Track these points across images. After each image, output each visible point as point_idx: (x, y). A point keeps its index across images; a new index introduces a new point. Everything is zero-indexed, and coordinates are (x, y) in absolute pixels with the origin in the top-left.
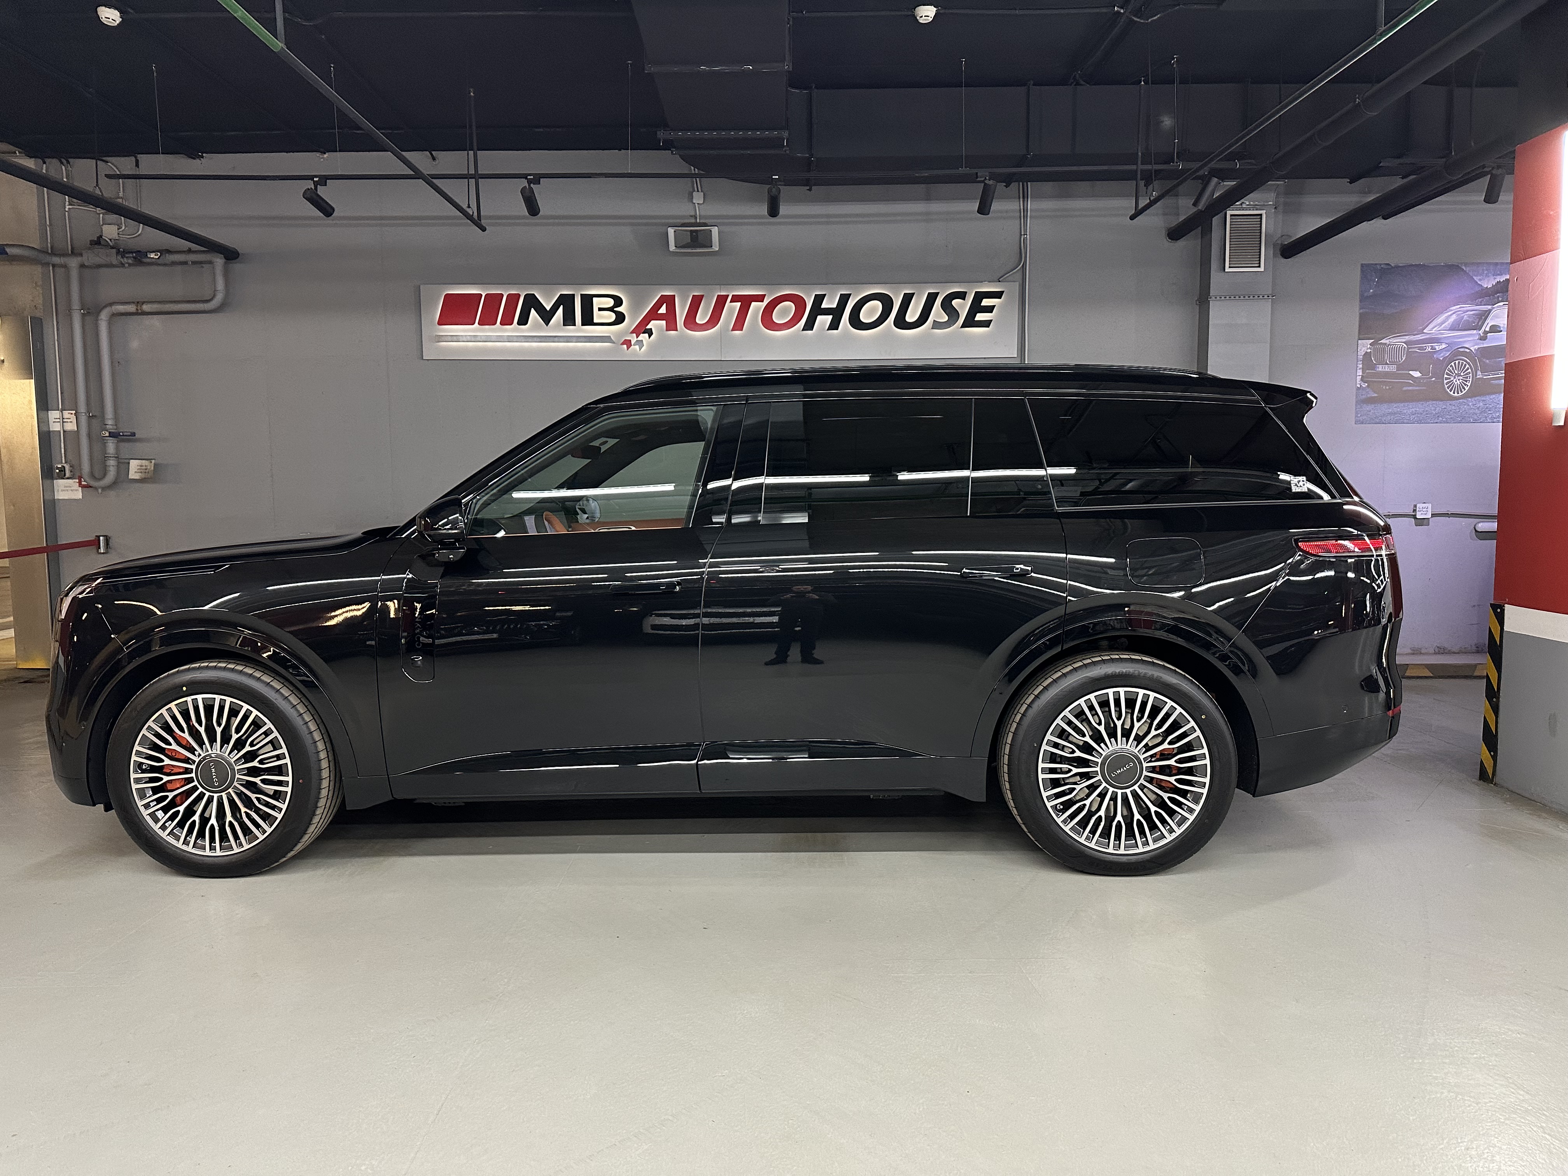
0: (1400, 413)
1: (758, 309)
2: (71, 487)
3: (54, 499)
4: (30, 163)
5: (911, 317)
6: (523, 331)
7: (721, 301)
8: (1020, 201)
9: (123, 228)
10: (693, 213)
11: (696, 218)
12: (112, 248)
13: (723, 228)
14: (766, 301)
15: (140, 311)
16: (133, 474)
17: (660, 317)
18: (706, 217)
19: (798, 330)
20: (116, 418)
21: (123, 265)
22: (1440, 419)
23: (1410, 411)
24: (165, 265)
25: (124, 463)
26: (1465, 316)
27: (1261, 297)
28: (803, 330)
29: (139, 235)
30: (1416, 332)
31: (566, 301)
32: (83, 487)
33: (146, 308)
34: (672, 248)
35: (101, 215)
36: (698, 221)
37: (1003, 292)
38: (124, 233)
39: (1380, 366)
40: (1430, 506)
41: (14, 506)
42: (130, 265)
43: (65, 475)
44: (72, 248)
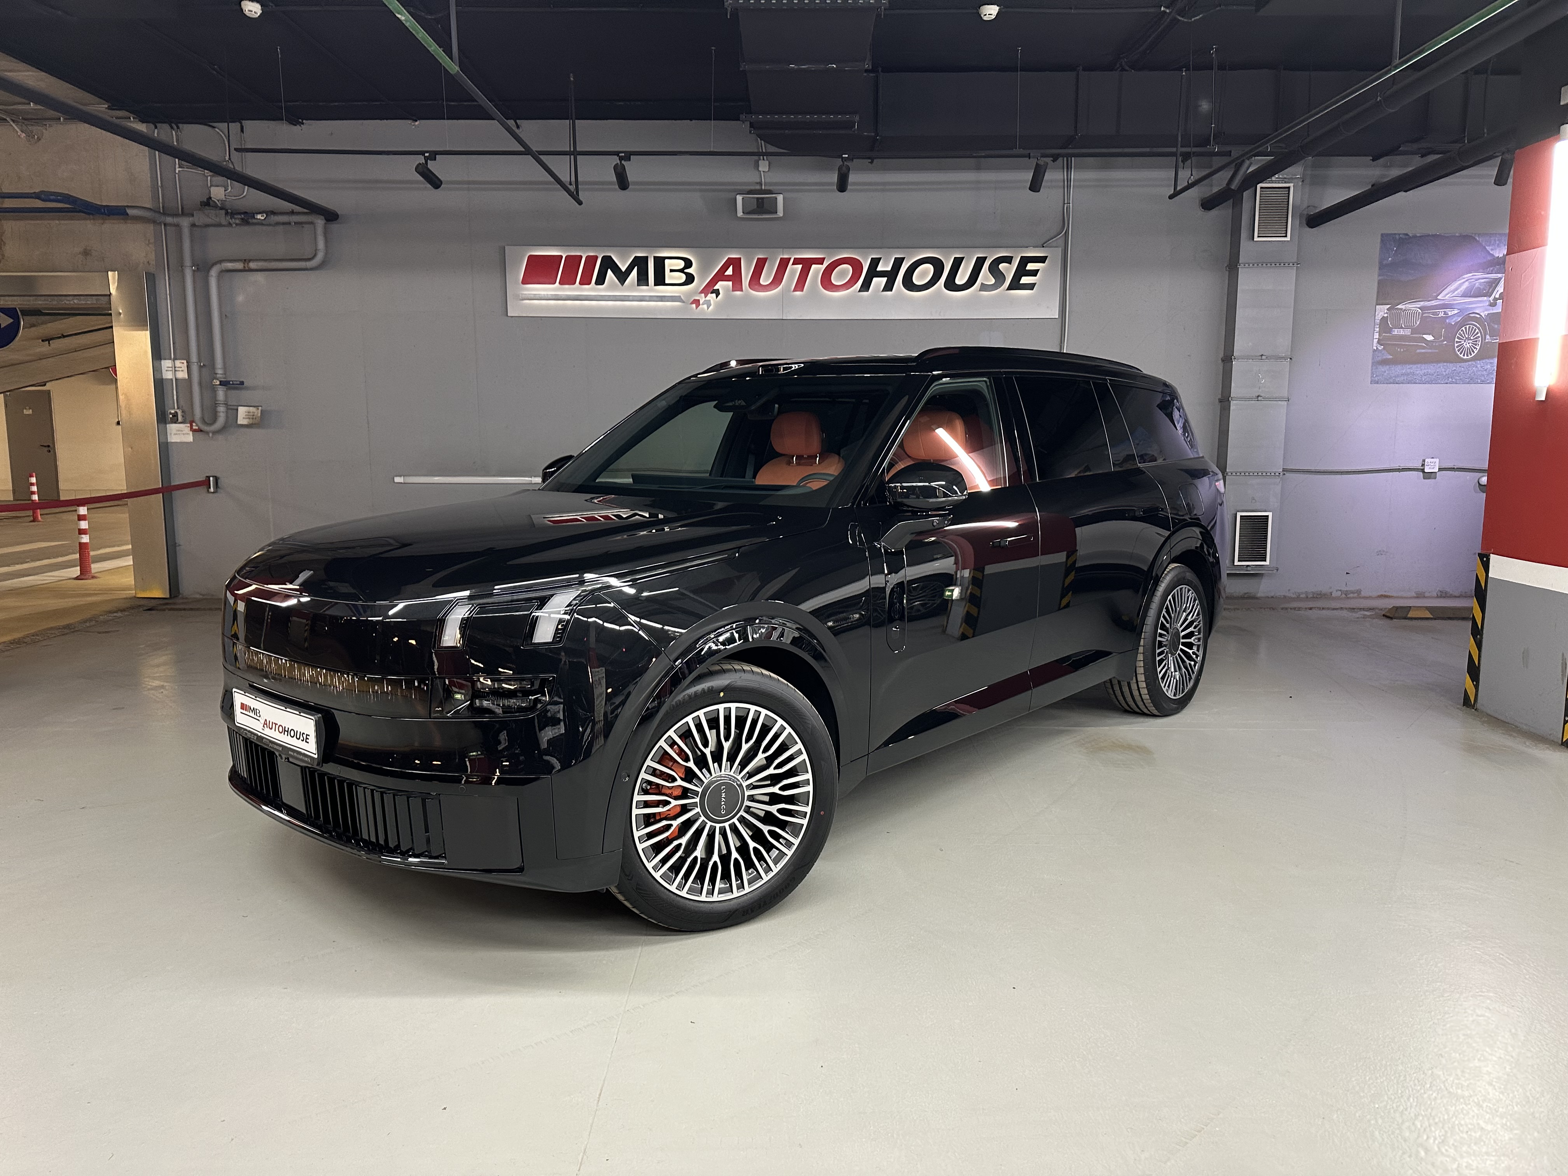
0: (1413, 374)
1: (817, 271)
2: (182, 431)
3: (167, 443)
4: (142, 127)
5: (961, 279)
6: (600, 290)
7: (784, 263)
8: (1064, 172)
9: (230, 190)
10: (758, 181)
11: (761, 185)
12: (221, 209)
13: (788, 195)
14: (826, 264)
15: (247, 268)
16: (241, 420)
17: (728, 278)
18: (771, 184)
19: (855, 291)
20: (225, 368)
21: (230, 224)
22: (1450, 380)
23: (1422, 373)
24: (270, 225)
25: (234, 409)
26: (1477, 284)
27: (1287, 265)
28: (859, 291)
29: (244, 196)
30: (1430, 299)
31: (640, 263)
32: (194, 431)
33: (252, 265)
34: (740, 214)
35: (209, 178)
36: (763, 187)
37: (1047, 257)
38: (231, 195)
39: (1396, 330)
40: (1437, 460)
41: (132, 448)
42: (237, 224)
43: (178, 420)
44: (182, 208)
